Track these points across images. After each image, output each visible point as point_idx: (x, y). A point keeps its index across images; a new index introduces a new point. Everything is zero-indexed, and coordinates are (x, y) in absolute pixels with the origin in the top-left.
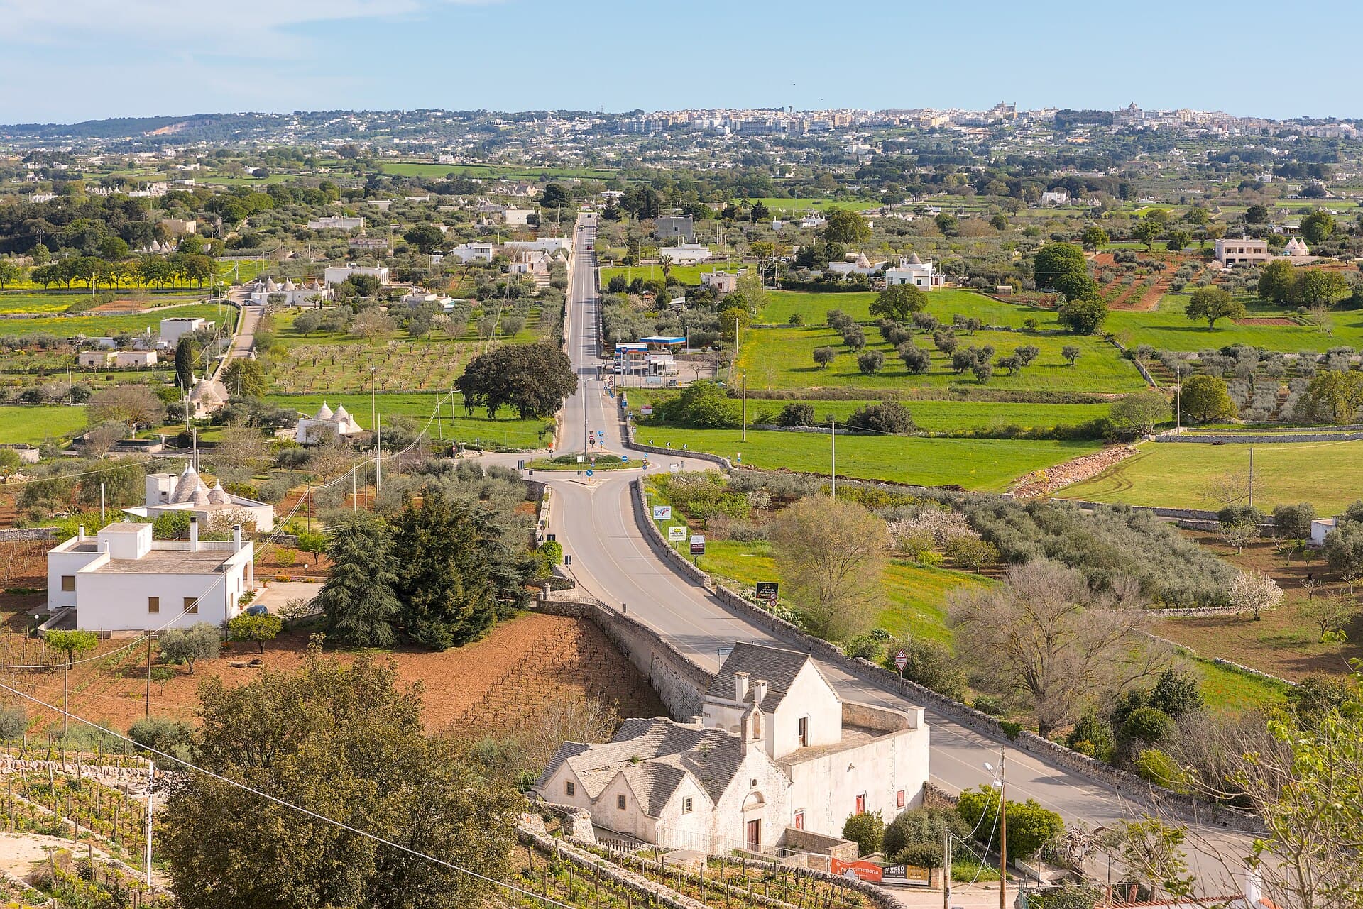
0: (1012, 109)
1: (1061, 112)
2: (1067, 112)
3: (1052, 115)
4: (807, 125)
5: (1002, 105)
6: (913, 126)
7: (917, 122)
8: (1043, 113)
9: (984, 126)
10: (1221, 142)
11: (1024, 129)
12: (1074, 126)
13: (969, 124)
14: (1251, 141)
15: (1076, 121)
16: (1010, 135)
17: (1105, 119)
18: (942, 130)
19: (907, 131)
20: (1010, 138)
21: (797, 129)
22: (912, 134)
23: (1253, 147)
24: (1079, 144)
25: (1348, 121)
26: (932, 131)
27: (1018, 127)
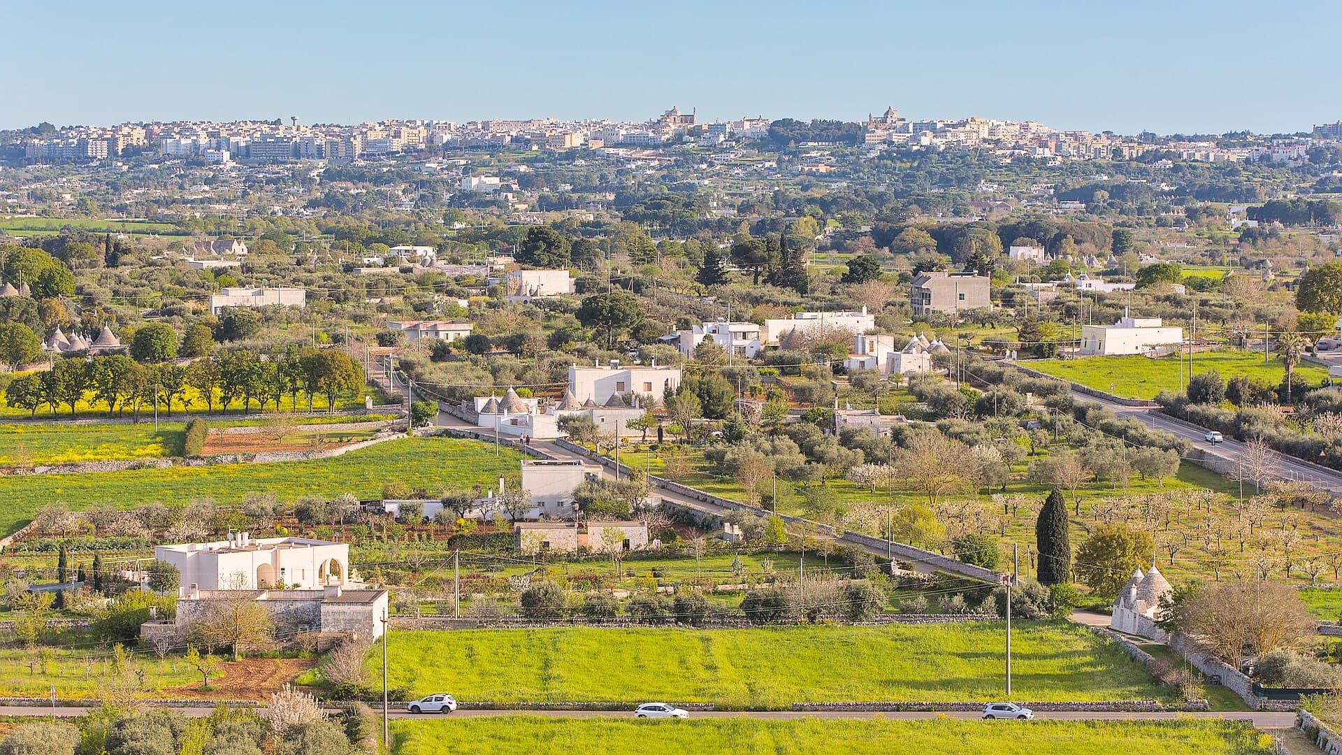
0: (689, 119)
1: (775, 123)
2: (786, 123)
3: (762, 127)
4: (358, 143)
5: (674, 111)
6: (535, 148)
7: (541, 139)
8: (747, 125)
9: (656, 147)
10: (1052, 169)
11: (722, 151)
12: (802, 145)
13: (628, 143)
14: (1100, 169)
15: (805, 138)
16: (702, 161)
17: (851, 135)
18: (586, 152)
19: (528, 154)
20: (704, 166)
21: (342, 153)
22: (536, 160)
23: (1106, 178)
24: (823, 175)
25: (1297, 134)
26: (571, 155)
27: (712, 148)
